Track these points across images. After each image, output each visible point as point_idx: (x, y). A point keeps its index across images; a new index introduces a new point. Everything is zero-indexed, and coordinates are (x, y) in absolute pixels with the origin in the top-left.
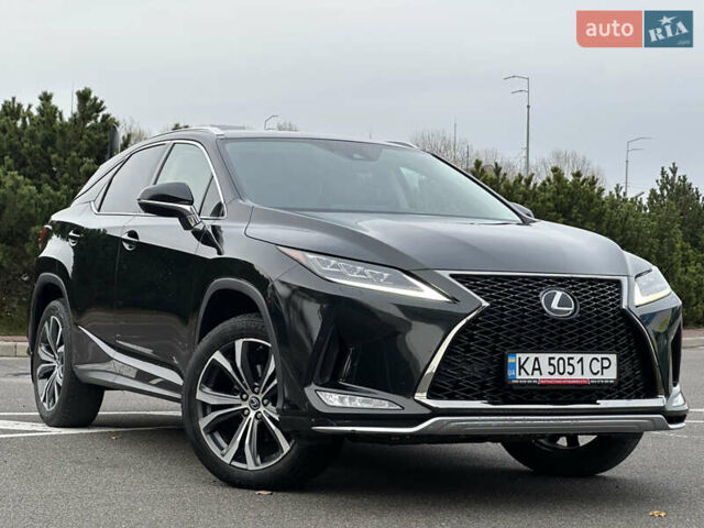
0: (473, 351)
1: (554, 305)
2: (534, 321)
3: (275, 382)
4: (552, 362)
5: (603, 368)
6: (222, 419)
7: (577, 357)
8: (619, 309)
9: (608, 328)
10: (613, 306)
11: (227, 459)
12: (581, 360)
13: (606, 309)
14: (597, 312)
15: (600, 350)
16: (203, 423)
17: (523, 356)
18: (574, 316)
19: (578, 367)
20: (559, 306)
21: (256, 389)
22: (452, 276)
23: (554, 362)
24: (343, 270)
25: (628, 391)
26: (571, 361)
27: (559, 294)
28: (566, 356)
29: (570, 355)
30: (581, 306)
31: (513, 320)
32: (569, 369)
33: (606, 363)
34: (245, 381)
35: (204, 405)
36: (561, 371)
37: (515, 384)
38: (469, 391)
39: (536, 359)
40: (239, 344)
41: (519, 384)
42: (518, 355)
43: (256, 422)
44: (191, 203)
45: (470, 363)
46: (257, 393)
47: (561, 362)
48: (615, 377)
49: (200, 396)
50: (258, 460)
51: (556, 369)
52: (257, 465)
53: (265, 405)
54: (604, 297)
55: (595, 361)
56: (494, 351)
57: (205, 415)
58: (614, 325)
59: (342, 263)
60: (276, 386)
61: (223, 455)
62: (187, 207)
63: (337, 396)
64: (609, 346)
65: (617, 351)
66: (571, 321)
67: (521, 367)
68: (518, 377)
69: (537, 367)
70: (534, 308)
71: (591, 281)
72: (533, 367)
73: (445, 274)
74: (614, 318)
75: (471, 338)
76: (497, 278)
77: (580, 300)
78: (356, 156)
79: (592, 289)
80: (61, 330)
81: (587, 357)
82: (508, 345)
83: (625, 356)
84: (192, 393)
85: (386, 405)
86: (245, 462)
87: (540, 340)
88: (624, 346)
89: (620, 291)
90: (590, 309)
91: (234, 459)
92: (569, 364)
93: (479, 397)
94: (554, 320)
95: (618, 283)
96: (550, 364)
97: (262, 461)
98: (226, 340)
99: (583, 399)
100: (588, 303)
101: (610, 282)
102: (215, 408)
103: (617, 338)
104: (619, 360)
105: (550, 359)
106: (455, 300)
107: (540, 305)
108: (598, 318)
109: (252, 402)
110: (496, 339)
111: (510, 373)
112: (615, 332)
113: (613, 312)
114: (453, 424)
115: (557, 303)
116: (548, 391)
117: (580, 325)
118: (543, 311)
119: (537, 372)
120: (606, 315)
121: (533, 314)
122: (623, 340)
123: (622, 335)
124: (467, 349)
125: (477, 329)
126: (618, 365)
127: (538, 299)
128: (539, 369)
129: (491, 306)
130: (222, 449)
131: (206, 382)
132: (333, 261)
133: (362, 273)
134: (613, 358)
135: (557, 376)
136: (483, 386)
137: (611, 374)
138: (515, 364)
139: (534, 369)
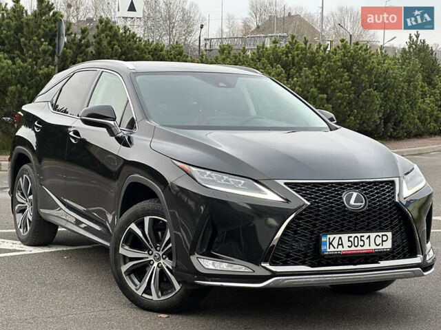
0: (299, 233)
1: (352, 202)
2: (339, 213)
3: (170, 245)
4: (350, 239)
5: (383, 241)
6: (136, 267)
7: (366, 235)
8: (394, 202)
9: (386, 215)
10: (390, 200)
11: (140, 292)
12: (369, 237)
13: (385, 203)
14: (380, 205)
15: (381, 230)
16: (124, 268)
17: (332, 237)
18: (365, 209)
19: (367, 242)
20: (355, 202)
21: (158, 248)
22: (286, 184)
23: (352, 239)
24: (215, 178)
25: (399, 254)
26: (362, 238)
27: (355, 194)
28: (359, 235)
29: (362, 234)
30: (369, 202)
31: (326, 213)
32: (361, 243)
33: (385, 238)
34: (151, 243)
35: (125, 257)
36: (356, 245)
37: (326, 255)
38: (297, 259)
39: (340, 238)
40: (147, 219)
41: (329, 255)
42: (328, 236)
43: (158, 269)
44: (114, 119)
45: (297, 241)
46: (159, 251)
47: (356, 239)
48: (390, 247)
49: (121, 251)
50: (160, 294)
51: (353, 244)
52: (159, 297)
53: (164, 259)
54: (384, 195)
55: (378, 237)
56: (312, 232)
57: (125, 263)
58: (390, 213)
59: (214, 174)
60: (170, 248)
61: (137, 290)
62: (112, 123)
63: (211, 262)
64: (386, 226)
65: (391, 229)
66: (363, 212)
67: (330, 243)
68: (328, 250)
69: (340, 243)
70: (339, 205)
71: (375, 183)
72: (337, 243)
73: (281, 182)
74: (390, 208)
75: (298, 225)
76: (315, 185)
77: (368, 198)
78: (221, 84)
79: (376, 189)
80: (30, 185)
81: (373, 235)
82: (321, 229)
83: (397, 232)
84: (117, 249)
85: (243, 269)
86: (151, 294)
87: (342, 225)
88: (396, 225)
89: (394, 189)
90: (374, 204)
91: (144, 292)
92: (361, 240)
93: (303, 263)
94: (351, 213)
95: (393, 183)
96: (349, 241)
97: (162, 295)
98: (139, 217)
99: (369, 261)
100: (374, 200)
101: (387, 182)
102: (132, 259)
103: (392, 221)
104: (393, 235)
105: (349, 237)
106: (288, 201)
107: (343, 202)
108: (380, 209)
109: (155, 256)
110: (314, 225)
111: (323, 248)
112: (391, 217)
113: (390, 204)
114: (286, 281)
115: (353, 200)
116: (347, 258)
117: (368, 214)
118: (345, 207)
119: (340, 246)
120: (386, 207)
121: (338, 209)
122: (396, 222)
123: (395, 219)
124: (296, 232)
125: (303, 219)
126: (393, 238)
127: (341, 198)
128: (342, 244)
129: (311, 204)
130: (136, 285)
131: (125, 242)
132: (208, 172)
133: (227, 181)
134: (389, 234)
135: (353, 248)
136: (306, 256)
137: (388, 245)
138: (326, 241)
139: (339, 244)
